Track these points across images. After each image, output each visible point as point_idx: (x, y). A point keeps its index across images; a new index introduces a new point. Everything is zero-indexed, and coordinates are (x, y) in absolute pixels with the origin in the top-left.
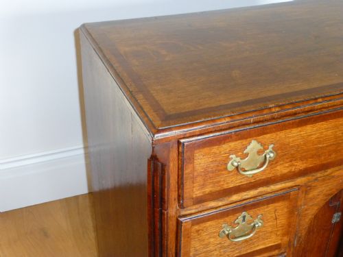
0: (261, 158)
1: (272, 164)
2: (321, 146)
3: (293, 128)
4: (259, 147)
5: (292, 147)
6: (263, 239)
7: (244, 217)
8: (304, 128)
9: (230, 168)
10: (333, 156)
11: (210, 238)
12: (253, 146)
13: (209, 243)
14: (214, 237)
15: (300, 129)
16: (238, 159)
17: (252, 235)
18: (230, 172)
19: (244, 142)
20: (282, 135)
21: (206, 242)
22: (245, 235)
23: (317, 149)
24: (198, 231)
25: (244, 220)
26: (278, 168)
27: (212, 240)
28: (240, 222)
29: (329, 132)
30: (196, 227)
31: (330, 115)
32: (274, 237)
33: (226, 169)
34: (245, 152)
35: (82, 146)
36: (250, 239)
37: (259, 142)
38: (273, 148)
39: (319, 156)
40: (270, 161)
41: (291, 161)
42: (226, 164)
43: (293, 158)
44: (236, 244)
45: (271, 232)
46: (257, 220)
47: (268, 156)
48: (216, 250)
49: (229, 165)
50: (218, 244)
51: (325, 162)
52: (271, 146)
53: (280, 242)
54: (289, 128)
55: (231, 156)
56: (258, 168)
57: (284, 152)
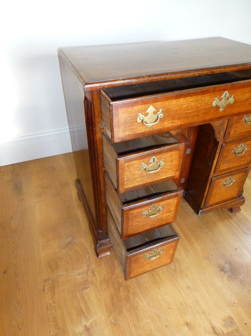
0: (155, 117)
1: (162, 121)
2: (188, 111)
3: (173, 99)
4: (154, 109)
5: (173, 111)
6: (165, 173)
7: (154, 159)
8: (179, 100)
9: (139, 121)
10: (196, 118)
11: (136, 170)
12: (151, 109)
13: (135, 174)
14: (138, 170)
15: (176, 100)
16: (143, 116)
17: (159, 170)
18: (139, 123)
19: (146, 106)
20: (167, 103)
21: (133, 173)
22: (155, 170)
23: (186, 113)
24: (128, 166)
25: (154, 161)
26: (165, 123)
27: (136, 172)
28: (152, 162)
29: (193, 104)
30: (127, 164)
31: (193, 93)
32: (171, 171)
33: (137, 121)
34: (146, 112)
35: (68, 128)
36: (158, 172)
37: (154, 107)
38: (162, 111)
39: (188, 118)
40: (160, 119)
41: (172, 120)
42: (137, 119)
43: (173, 118)
44: (150, 174)
45: (169, 169)
46: (161, 162)
47: (159, 116)
48: (139, 178)
49: (138, 119)
50: (139, 175)
51: (191, 122)
52: (161, 110)
53: (174, 175)
54: (171, 99)
55: (139, 114)
56: (154, 122)
57: (168, 114)
